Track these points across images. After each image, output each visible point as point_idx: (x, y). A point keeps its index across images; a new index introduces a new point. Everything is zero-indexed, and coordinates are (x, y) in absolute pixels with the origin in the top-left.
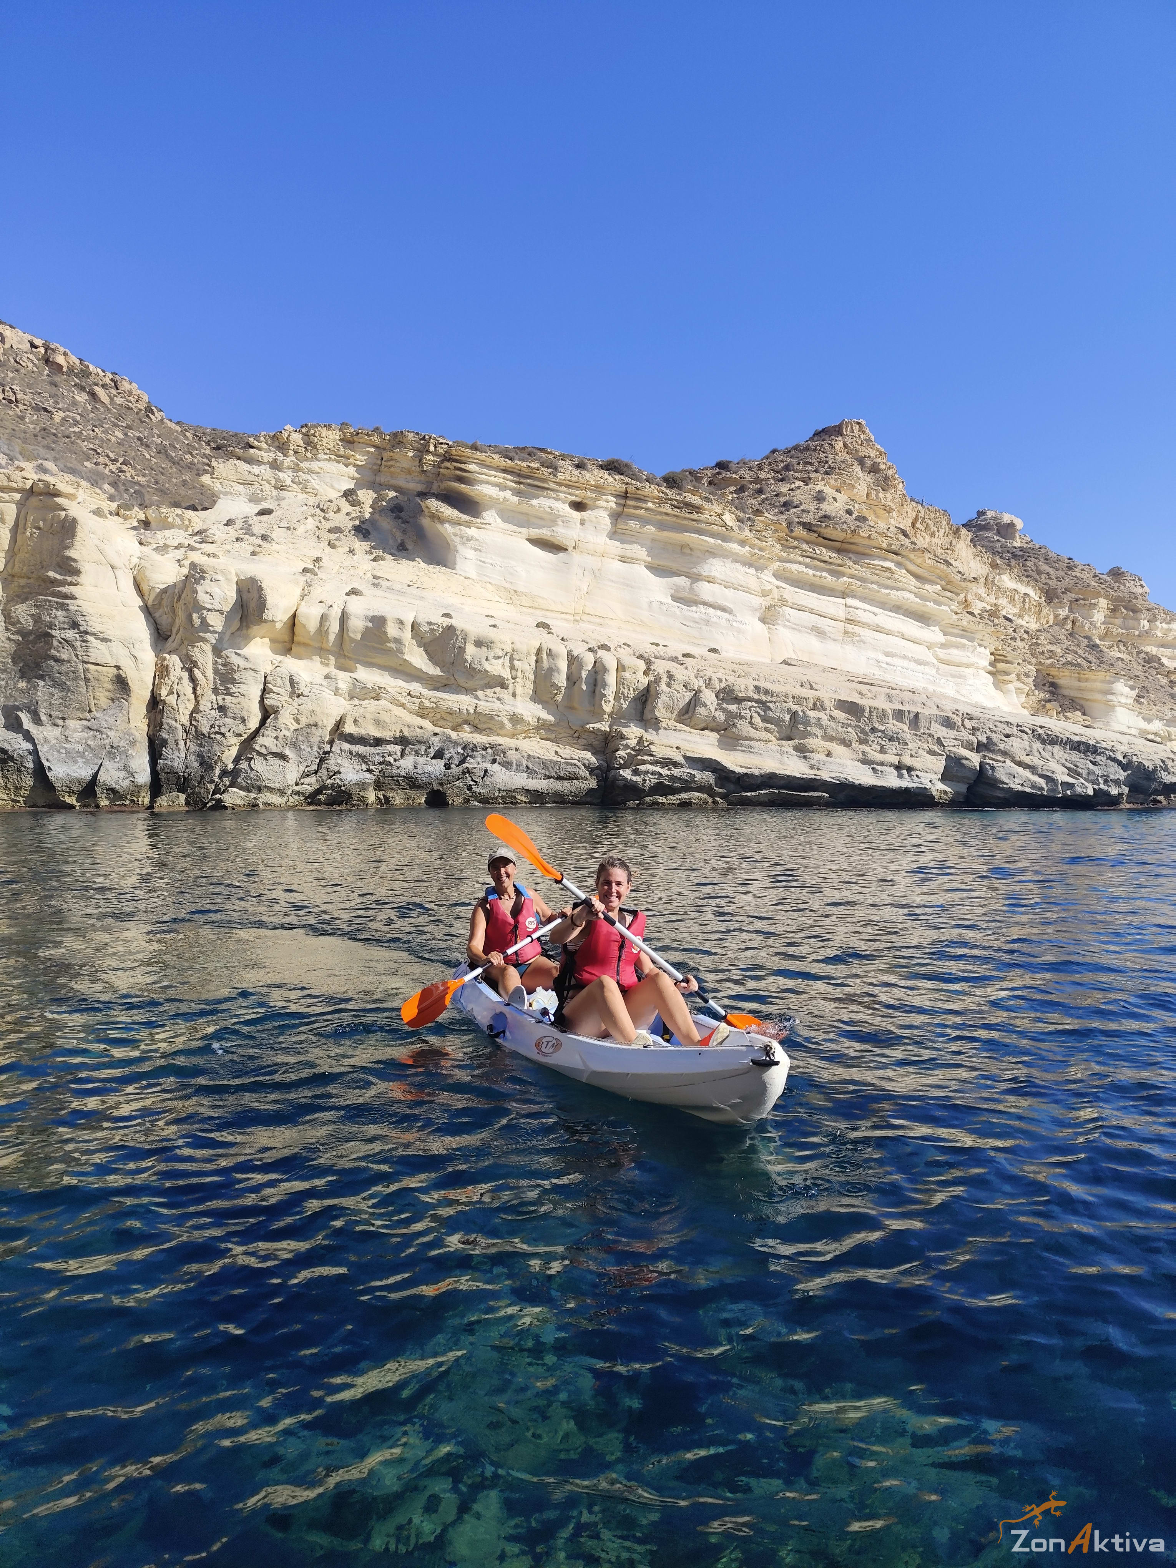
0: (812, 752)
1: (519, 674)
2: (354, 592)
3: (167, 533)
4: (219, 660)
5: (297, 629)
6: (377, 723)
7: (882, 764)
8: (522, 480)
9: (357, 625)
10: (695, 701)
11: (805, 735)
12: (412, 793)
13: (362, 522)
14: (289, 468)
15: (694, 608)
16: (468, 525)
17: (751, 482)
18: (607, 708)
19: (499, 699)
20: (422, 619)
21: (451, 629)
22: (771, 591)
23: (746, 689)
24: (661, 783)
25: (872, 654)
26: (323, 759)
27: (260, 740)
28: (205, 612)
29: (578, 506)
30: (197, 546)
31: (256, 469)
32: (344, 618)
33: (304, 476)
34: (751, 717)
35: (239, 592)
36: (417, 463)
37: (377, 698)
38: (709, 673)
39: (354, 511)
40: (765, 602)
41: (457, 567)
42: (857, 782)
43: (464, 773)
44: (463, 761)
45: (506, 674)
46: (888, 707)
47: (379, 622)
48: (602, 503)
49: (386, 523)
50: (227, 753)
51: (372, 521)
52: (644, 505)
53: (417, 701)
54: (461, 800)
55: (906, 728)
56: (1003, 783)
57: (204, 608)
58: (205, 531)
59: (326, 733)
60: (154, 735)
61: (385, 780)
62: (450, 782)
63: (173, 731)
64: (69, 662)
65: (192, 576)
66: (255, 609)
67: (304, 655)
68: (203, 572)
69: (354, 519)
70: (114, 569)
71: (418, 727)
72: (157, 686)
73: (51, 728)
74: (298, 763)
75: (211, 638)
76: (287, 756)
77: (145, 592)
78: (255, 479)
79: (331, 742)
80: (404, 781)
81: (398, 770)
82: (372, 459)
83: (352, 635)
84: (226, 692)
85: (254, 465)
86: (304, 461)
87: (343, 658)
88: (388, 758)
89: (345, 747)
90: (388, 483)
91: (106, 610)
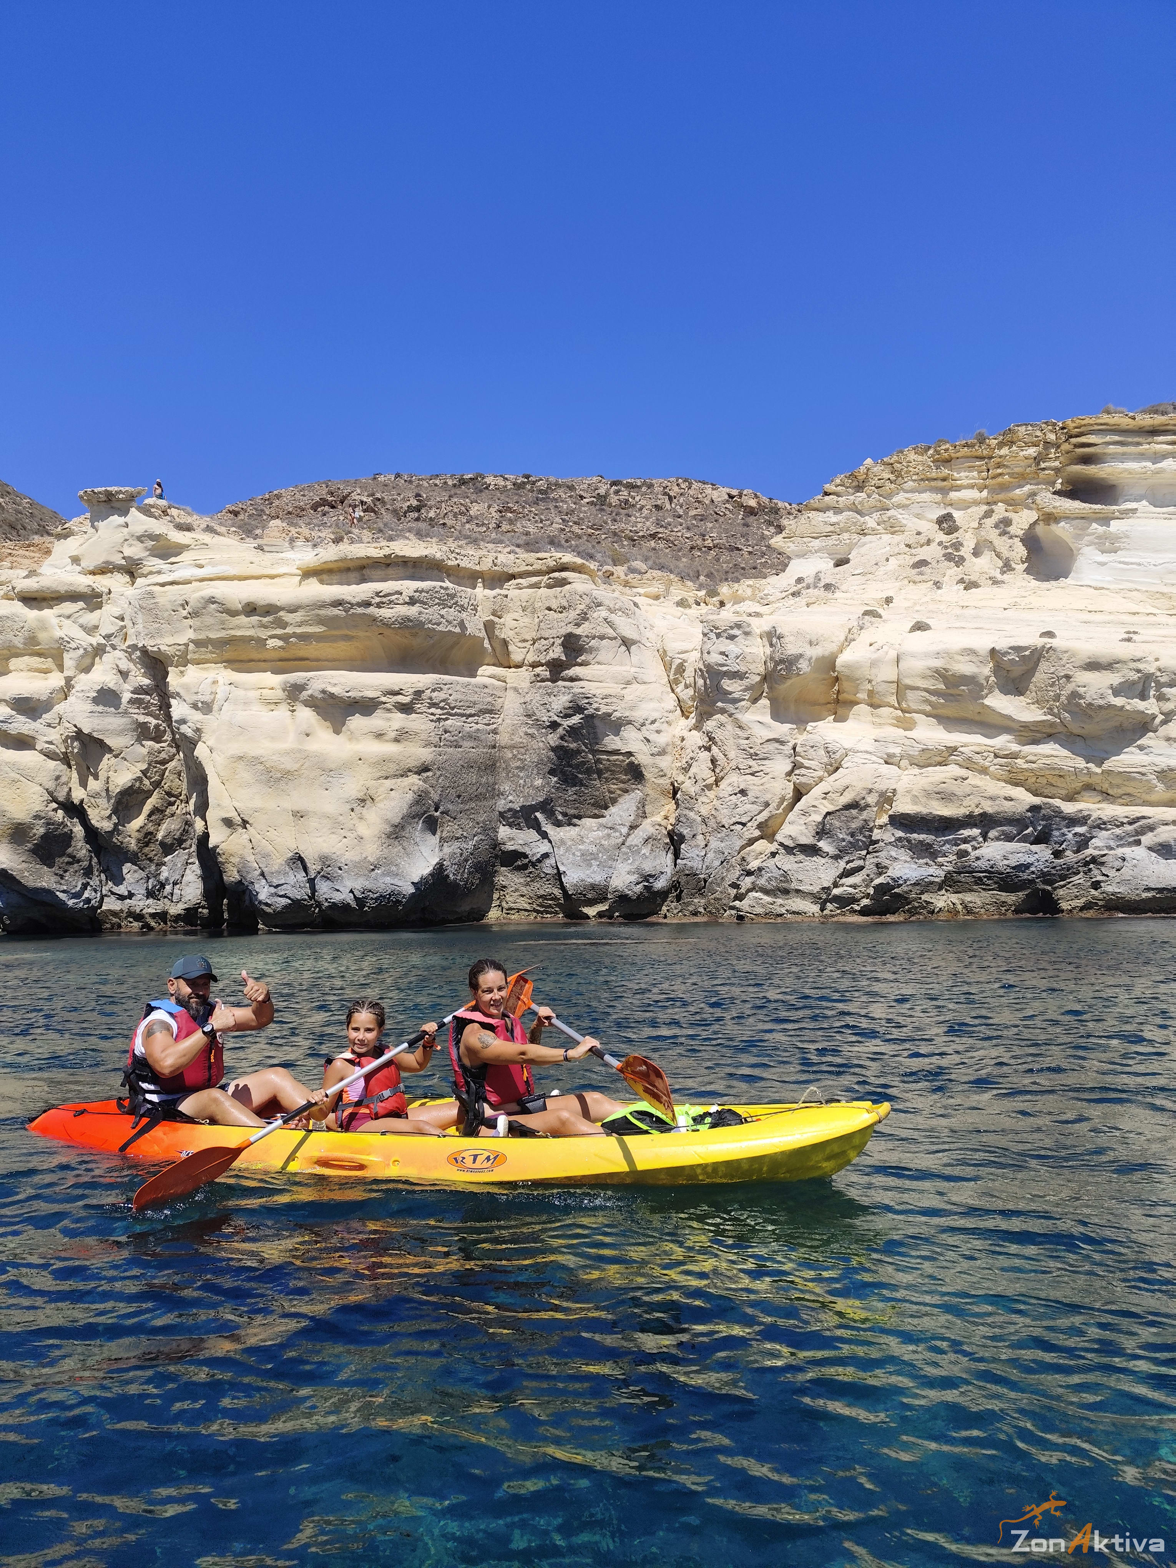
2: (920, 627)
5: (840, 685)
6: (944, 796)
9: (918, 666)
12: (1002, 895)
13: (957, 549)
14: (871, 508)
16: (1100, 517)
20: (1002, 644)
21: (1050, 651)
26: (871, 850)
28: (719, 676)
31: (834, 518)
32: (899, 660)
33: (890, 514)
35: (762, 646)
37: (944, 763)
43: (1085, 863)
44: (1083, 845)
49: (989, 544)
50: (748, 848)
53: (1006, 762)
54: (1083, 904)
57: (719, 672)
58: (765, 594)
59: (873, 815)
60: (673, 830)
61: (962, 878)
62: (1063, 878)
63: (691, 823)
64: (578, 752)
65: (705, 635)
66: (777, 663)
67: (851, 716)
68: (717, 628)
69: (946, 547)
70: (627, 643)
71: (1006, 799)
72: (675, 772)
73: (568, 828)
74: (836, 858)
75: (730, 707)
76: (820, 849)
77: (667, 667)
78: (831, 528)
79: (881, 827)
80: (989, 878)
81: (979, 863)
82: (975, 474)
83: (908, 681)
84: (747, 771)
85: (830, 513)
86: (889, 496)
87: (899, 713)
88: (963, 847)
89: (900, 834)
90: (996, 497)
91: (613, 688)
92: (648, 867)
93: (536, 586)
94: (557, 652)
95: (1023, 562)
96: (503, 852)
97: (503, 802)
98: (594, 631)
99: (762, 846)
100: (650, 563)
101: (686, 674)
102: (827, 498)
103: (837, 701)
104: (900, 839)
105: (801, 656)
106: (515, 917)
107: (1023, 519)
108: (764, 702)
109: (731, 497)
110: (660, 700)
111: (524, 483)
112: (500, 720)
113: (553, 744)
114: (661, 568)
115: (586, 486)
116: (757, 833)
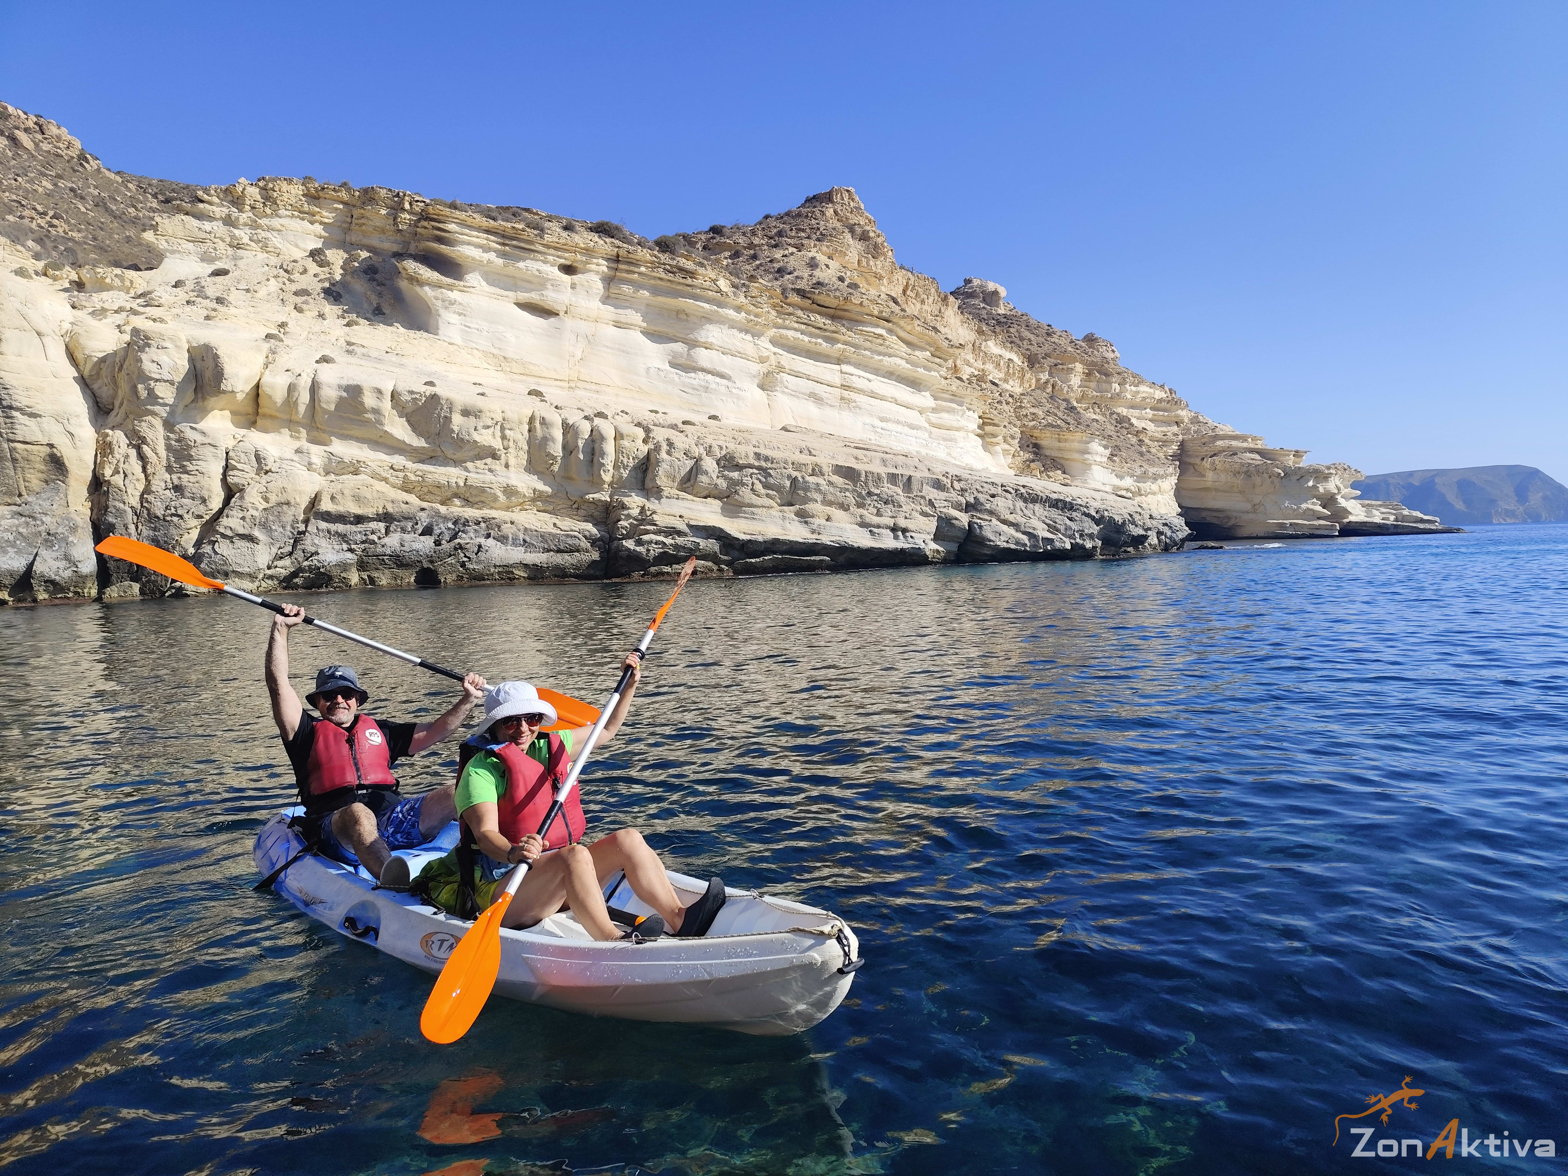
0: (813, 517)
1: (511, 444)
2: (325, 359)
3: (105, 295)
4: (172, 436)
5: (261, 400)
6: (357, 499)
7: (879, 527)
8: (507, 242)
9: (330, 395)
10: (696, 470)
11: (806, 500)
12: (400, 572)
13: (333, 285)
14: (245, 225)
15: (693, 375)
16: (450, 288)
17: (745, 248)
18: (607, 478)
19: (490, 470)
20: (402, 387)
21: (434, 397)
22: (768, 357)
23: (747, 456)
24: (665, 552)
25: (868, 420)
26: (298, 538)
27: (224, 521)
28: (152, 383)
29: (568, 270)
30: (141, 309)
31: (207, 226)
32: (314, 388)
33: (263, 234)
34: (753, 484)
35: (191, 360)
36: (391, 222)
37: (356, 473)
38: (709, 441)
39: (323, 272)
40: (763, 368)
41: (440, 332)
42: (856, 545)
43: (456, 549)
44: (454, 536)
45: (497, 444)
46: (883, 471)
47: (354, 392)
48: (593, 267)
49: (360, 286)
50: (186, 536)
51: (343, 283)
52: (636, 270)
53: (401, 474)
54: (454, 577)
55: (900, 491)
56: (990, 541)
57: (151, 379)
58: (150, 293)
59: (300, 511)
61: (370, 560)
62: (441, 559)
63: (121, 514)
65: (134, 342)
68: (148, 339)
70: (41, 336)
71: (402, 502)
74: (270, 545)
75: (161, 411)
76: (256, 538)
77: (80, 362)
78: (207, 236)
79: (306, 521)
80: (390, 560)
81: (383, 549)
82: (341, 217)
83: (325, 406)
85: (204, 221)
86: (264, 218)
87: (315, 430)
88: (370, 536)
89: (322, 526)
90: (359, 242)
91: (31, 381)
92: (77, 553)
98: (8, 322)
102: (201, 205)
103: (257, 413)
104: (322, 531)
105: (235, 375)
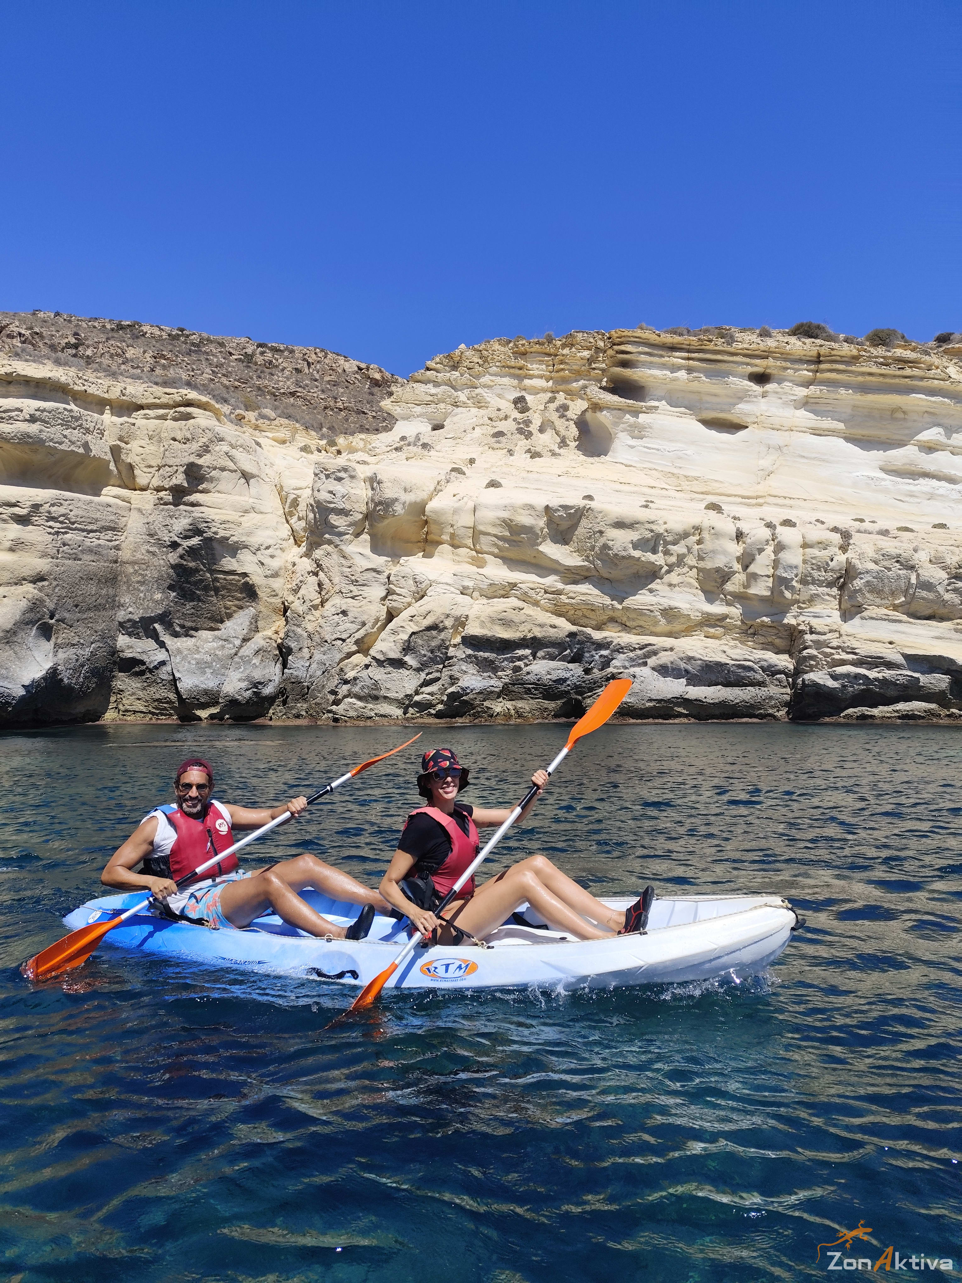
1: (675, 559)
2: (493, 484)
4: (344, 563)
5: (429, 527)
6: (505, 623)
8: (695, 356)
9: (490, 515)
10: (914, 582)
12: (545, 703)
13: (527, 425)
14: (463, 385)
15: (911, 481)
16: (633, 410)
20: (554, 503)
21: (589, 511)
24: (868, 689)
26: (446, 665)
27: (378, 645)
29: (760, 378)
31: (432, 390)
32: (475, 510)
33: (477, 392)
35: (365, 489)
36: (586, 362)
37: (506, 596)
38: (934, 545)
39: (522, 417)
41: (618, 455)
44: (607, 665)
45: (658, 560)
48: (789, 371)
49: (551, 424)
52: (840, 368)
53: (553, 597)
57: (327, 508)
59: (449, 636)
60: (282, 643)
61: (515, 688)
62: (590, 690)
63: (298, 638)
64: (197, 570)
65: (316, 475)
66: (377, 505)
67: (436, 554)
68: (326, 470)
69: (519, 423)
70: (246, 477)
71: (551, 626)
72: (286, 593)
73: (185, 639)
74: (418, 670)
75: (336, 539)
76: (405, 663)
77: (283, 500)
78: (431, 398)
79: (455, 646)
80: (536, 689)
81: (529, 676)
82: (544, 367)
83: (481, 528)
84: (349, 595)
85: (430, 386)
86: (478, 377)
87: (474, 553)
88: (517, 663)
89: (469, 652)
90: (559, 387)
91: (233, 516)
92: (257, 675)
93: (163, 418)
94: (180, 479)
95: (575, 441)
96: (121, 659)
97: (123, 613)
98: (215, 463)
99: (359, 659)
100: (279, 412)
101: (299, 508)
102: (428, 373)
103: (426, 541)
104: (469, 656)
105: (397, 500)
106: (130, 718)
107: (577, 407)
108: (366, 537)
109: (360, 369)
110: (275, 529)
111: (178, 335)
112: (123, 538)
113: (172, 562)
114: (289, 417)
115: (235, 345)
116: (354, 648)
